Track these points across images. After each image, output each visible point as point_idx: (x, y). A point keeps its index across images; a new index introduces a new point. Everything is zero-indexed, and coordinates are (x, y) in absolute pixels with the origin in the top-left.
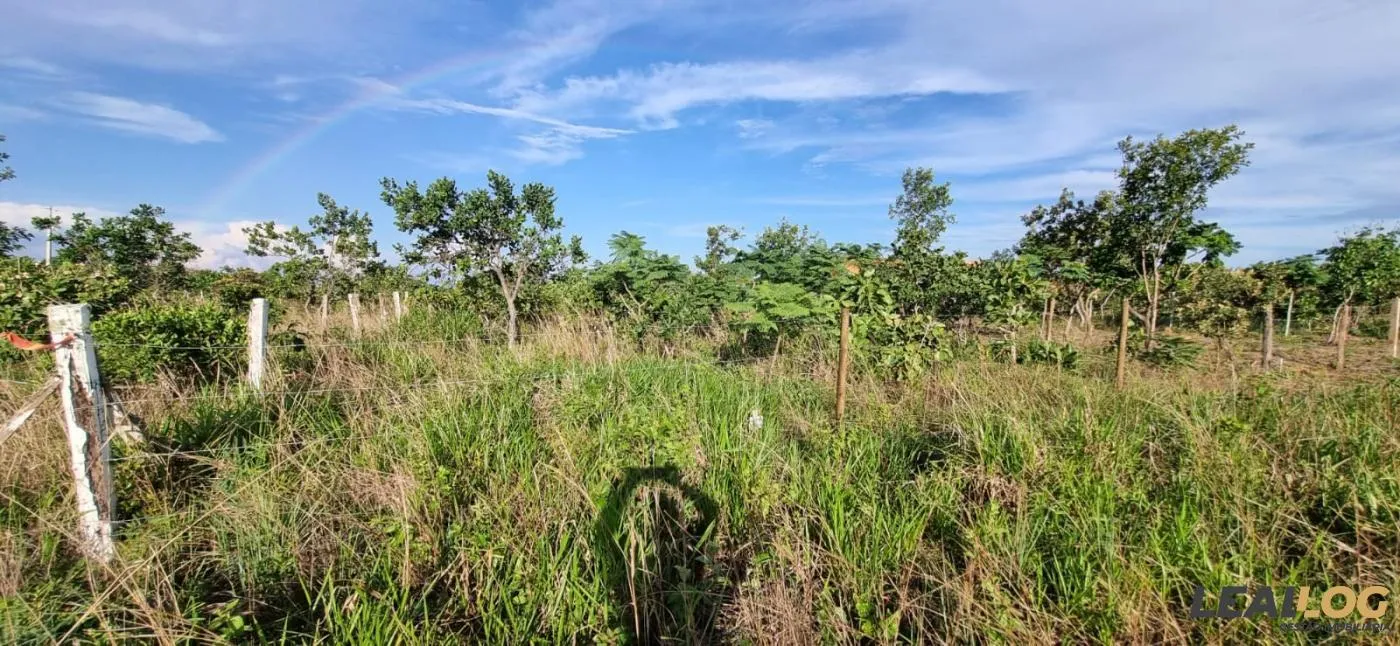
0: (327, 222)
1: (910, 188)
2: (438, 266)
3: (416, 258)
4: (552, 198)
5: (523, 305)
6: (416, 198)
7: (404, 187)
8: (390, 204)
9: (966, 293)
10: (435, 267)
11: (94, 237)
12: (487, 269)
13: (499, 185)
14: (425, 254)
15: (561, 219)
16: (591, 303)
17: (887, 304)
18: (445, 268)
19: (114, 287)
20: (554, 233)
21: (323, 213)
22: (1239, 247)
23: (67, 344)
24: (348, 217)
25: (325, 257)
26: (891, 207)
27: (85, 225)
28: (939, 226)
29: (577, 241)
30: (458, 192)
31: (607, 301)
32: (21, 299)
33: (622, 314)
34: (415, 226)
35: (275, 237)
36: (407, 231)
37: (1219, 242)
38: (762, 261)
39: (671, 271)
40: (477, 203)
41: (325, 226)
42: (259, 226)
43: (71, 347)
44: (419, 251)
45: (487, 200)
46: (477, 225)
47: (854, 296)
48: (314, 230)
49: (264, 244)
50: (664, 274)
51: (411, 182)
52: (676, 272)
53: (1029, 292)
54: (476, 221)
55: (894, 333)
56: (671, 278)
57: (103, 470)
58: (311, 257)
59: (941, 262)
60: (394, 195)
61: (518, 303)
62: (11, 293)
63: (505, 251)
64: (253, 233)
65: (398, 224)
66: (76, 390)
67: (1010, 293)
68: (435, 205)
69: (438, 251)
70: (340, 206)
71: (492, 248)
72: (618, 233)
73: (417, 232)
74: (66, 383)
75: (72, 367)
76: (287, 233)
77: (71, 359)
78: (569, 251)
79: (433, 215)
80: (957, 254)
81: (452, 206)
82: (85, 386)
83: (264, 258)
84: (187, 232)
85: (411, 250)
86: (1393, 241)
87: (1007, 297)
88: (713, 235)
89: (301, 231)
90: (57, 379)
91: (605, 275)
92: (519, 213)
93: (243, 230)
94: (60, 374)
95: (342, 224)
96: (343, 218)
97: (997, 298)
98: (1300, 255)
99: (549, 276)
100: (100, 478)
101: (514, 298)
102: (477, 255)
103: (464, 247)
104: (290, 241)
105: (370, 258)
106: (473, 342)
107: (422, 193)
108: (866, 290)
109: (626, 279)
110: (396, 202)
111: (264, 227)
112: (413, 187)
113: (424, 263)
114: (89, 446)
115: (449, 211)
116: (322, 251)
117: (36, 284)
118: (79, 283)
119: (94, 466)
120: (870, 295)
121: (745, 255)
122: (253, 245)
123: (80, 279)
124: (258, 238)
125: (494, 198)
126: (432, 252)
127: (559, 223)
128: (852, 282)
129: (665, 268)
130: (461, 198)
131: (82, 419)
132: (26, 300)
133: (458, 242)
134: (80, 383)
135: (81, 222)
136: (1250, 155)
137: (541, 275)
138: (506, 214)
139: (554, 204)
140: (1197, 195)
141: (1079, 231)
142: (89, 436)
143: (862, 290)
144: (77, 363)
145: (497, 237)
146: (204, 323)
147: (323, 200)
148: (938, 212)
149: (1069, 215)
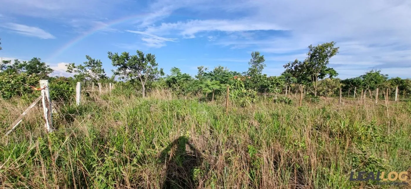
0: (89, 63)
1: (254, 57)
2: (124, 76)
3: (117, 74)
4: (154, 58)
5: (147, 87)
6: (118, 57)
7: (114, 54)
8: (110, 59)
9: (266, 85)
10: (123, 76)
11: (21, 66)
12: (137, 77)
13: (140, 54)
14: (120, 72)
15: (158, 63)
16: (166, 86)
17: (243, 87)
18: (125, 76)
19: (35, 79)
20: (156, 67)
21: (88, 61)
22: (338, 74)
23: (44, 89)
24: (95, 62)
25: (89, 73)
26: (249, 62)
27: (18, 63)
28: (262, 68)
29: (162, 70)
30: (129, 56)
31: (170, 86)
32: (11, 82)
33: (174, 89)
34: (117, 65)
35: (75, 67)
36: (115, 66)
37: (332, 73)
38: (211, 76)
39: (187, 78)
40: (135, 58)
41: (89, 64)
42: (70, 64)
43: (45, 89)
44: (118, 72)
45: (137, 58)
46: (134, 65)
47: (235, 85)
48: (86, 65)
49: (71, 69)
50: (185, 78)
51: (116, 53)
52: (188, 78)
53: (280, 84)
54: (134, 63)
55: (244, 94)
56: (187, 80)
57: (50, 118)
58: (85, 73)
59: (260, 77)
60: (111, 56)
61: (145, 86)
62: (8, 80)
63: (142, 72)
64: (68, 66)
65: (113, 64)
66: (45, 99)
67: (275, 85)
68: (123, 59)
69: (123, 72)
70: (93, 59)
71: (138, 71)
72: (173, 68)
73: (118, 66)
74: (43, 98)
75: (45, 94)
76: (78, 66)
77: (45, 92)
78: (160, 72)
79: (122, 62)
80: (264, 75)
81: (128, 60)
82: (48, 98)
83: (72, 73)
84: (48, 65)
85: (116, 71)
86: (379, 73)
87: (274, 86)
88: (200, 69)
89: (82, 66)
90: (41, 97)
91: (169, 79)
92: (146, 61)
93: (66, 65)
94: (42, 95)
95: (94, 64)
96: (94, 62)
97: (272, 86)
98: (357, 77)
99: (154, 79)
100: (50, 120)
101: (144, 85)
102: (134, 73)
103: (131, 71)
104: (79, 68)
105: (102, 74)
106: (133, 96)
107: (119, 55)
108: (238, 83)
109: (175, 80)
110: (112, 58)
111: (72, 64)
112: (117, 54)
113: (120, 75)
114: (48, 112)
115: (126, 61)
116: (88, 72)
117: (15, 78)
118: (26, 78)
119: (49, 117)
120: (239, 85)
121: (207, 74)
122: (69, 70)
123: (26, 77)
124: (70, 67)
125: (139, 57)
126: (122, 72)
127: (157, 65)
128: (234, 81)
129: (185, 77)
130: (130, 57)
131: (47, 106)
132: (13, 82)
133: (129, 69)
134: (46, 98)
135: (17, 62)
136: (339, 50)
137: (152, 79)
138: (142, 62)
139: (155, 59)
140: (326, 61)
141: (299, 69)
142: (48, 110)
143: (237, 83)
144: (46, 93)
145: (140, 68)
146: (64, 88)
147: (88, 57)
148: (262, 64)
149: (297, 65)
